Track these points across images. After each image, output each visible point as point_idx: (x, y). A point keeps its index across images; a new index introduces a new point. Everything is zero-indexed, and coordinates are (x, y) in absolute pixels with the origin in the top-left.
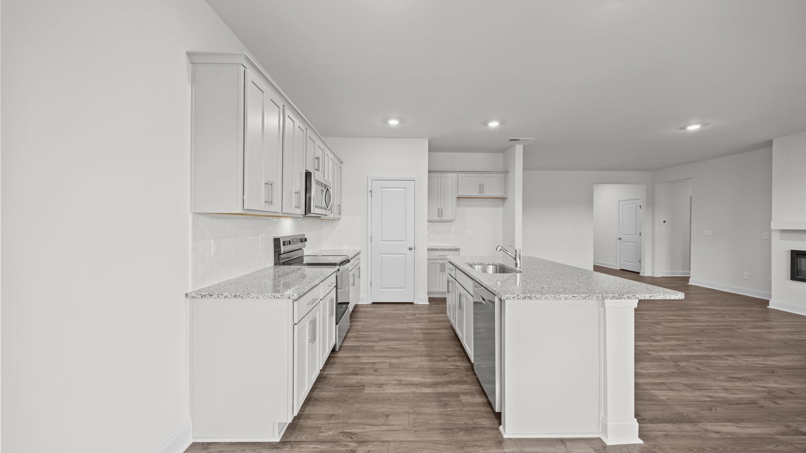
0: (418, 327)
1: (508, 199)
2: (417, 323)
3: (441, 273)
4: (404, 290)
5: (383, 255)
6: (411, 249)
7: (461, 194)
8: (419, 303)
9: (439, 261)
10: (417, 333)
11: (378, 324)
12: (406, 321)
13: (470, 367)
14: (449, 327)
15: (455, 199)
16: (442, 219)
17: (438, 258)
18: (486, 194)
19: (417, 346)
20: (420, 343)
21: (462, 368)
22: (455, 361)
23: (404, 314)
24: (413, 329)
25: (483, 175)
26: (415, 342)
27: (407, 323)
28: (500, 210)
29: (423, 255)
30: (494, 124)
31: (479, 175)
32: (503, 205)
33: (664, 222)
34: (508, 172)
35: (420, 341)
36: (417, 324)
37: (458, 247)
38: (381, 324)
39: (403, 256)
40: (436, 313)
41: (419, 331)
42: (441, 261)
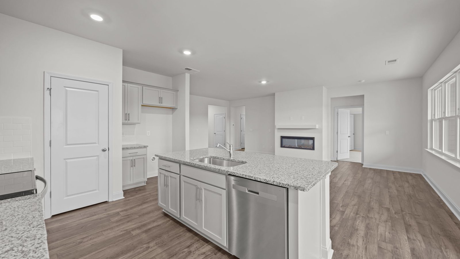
0: (133, 226)
1: (178, 109)
2: (128, 222)
3: (132, 168)
4: (97, 191)
5: (68, 161)
6: (104, 150)
7: (145, 103)
8: (114, 200)
9: (129, 158)
10: (138, 235)
11: (81, 242)
12: (115, 225)
13: (214, 249)
14: (162, 215)
15: (140, 106)
16: (129, 122)
17: (129, 155)
18: (164, 105)
19: (150, 250)
20: (151, 245)
21: (209, 253)
22: (197, 249)
23: (105, 217)
24: (130, 232)
25: (162, 90)
26: (145, 246)
27: (117, 226)
28: (170, 116)
29: (117, 155)
30: (187, 53)
31: (159, 90)
32: (172, 114)
33: (233, 125)
34: (178, 91)
35: (148, 243)
36: (129, 224)
37: (146, 145)
38: (85, 240)
39: (95, 158)
40: (139, 205)
41: (138, 231)
42: (131, 158)
